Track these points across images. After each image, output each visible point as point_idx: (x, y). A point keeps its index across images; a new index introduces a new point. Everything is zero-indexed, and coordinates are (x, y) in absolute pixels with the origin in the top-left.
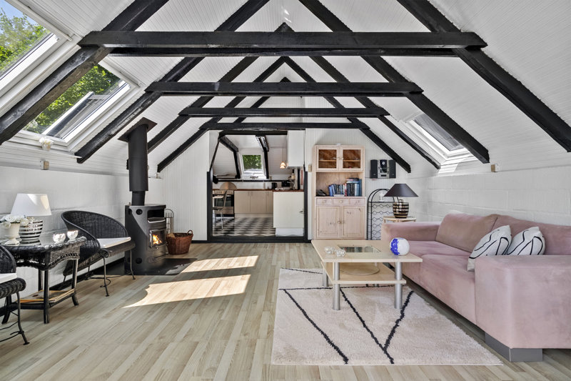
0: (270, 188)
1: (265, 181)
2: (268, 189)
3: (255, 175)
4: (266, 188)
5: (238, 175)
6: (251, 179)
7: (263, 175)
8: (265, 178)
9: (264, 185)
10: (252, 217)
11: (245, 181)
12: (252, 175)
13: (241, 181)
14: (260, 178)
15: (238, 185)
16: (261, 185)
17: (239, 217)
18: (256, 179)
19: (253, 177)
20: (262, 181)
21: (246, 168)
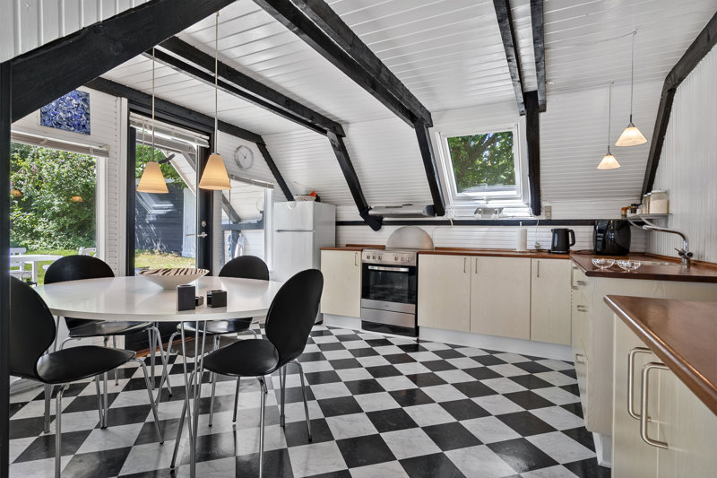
0: (547, 246)
1: (527, 223)
2: (538, 253)
3: (492, 204)
4: (531, 246)
5: (438, 207)
6: (479, 217)
7: (520, 202)
8: (526, 213)
9: (525, 234)
10: (475, 345)
11: (457, 223)
12: (482, 203)
13: (447, 223)
14: (508, 214)
15: (440, 236)
16: (511, 238)
17: (435, 338)
18: (493, 217)
19: (486, 211)
20: (514, 223)
21: (463, 182)
